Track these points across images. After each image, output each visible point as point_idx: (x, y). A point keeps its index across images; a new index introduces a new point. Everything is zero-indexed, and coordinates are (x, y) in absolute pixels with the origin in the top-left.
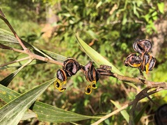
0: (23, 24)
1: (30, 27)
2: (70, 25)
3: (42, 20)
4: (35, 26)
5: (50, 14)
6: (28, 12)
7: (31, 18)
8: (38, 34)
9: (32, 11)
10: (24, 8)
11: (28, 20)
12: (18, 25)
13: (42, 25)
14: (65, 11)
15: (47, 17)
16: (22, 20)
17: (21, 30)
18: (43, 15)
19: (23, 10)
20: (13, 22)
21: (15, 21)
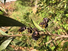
0: (26, 7)
1: (28, 8)
2: (42, 9)
6: (28, 3)
10: (27, 1)
12: (24, 8)
16: (26, 6)
17: (25, 10)
18: (33, 3)
19: (26, 2)
21: (23, 7)
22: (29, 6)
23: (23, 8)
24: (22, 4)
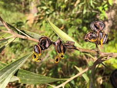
0: (13, 14)
1: (18, 16)
2: (46, 15)
3: (26, 11)
4: (22, 15)
5: (32, 7)
6: (17, 5)
7: (19, 10)
8: (24, 22)
9: (19, 5)
10: (14, 2)
11: (17, 11)
12: (10, 15)
13: (27, 15)
14: (43, 5)
15: (30, 9)
16: (13, 11)
17: (12, 19)
18: (27, 7)
19: (12, 4)
20: (6, 13)
21: (7, 12)
22: (18, 12)
23: (8, 14)
24: (5, 7)
